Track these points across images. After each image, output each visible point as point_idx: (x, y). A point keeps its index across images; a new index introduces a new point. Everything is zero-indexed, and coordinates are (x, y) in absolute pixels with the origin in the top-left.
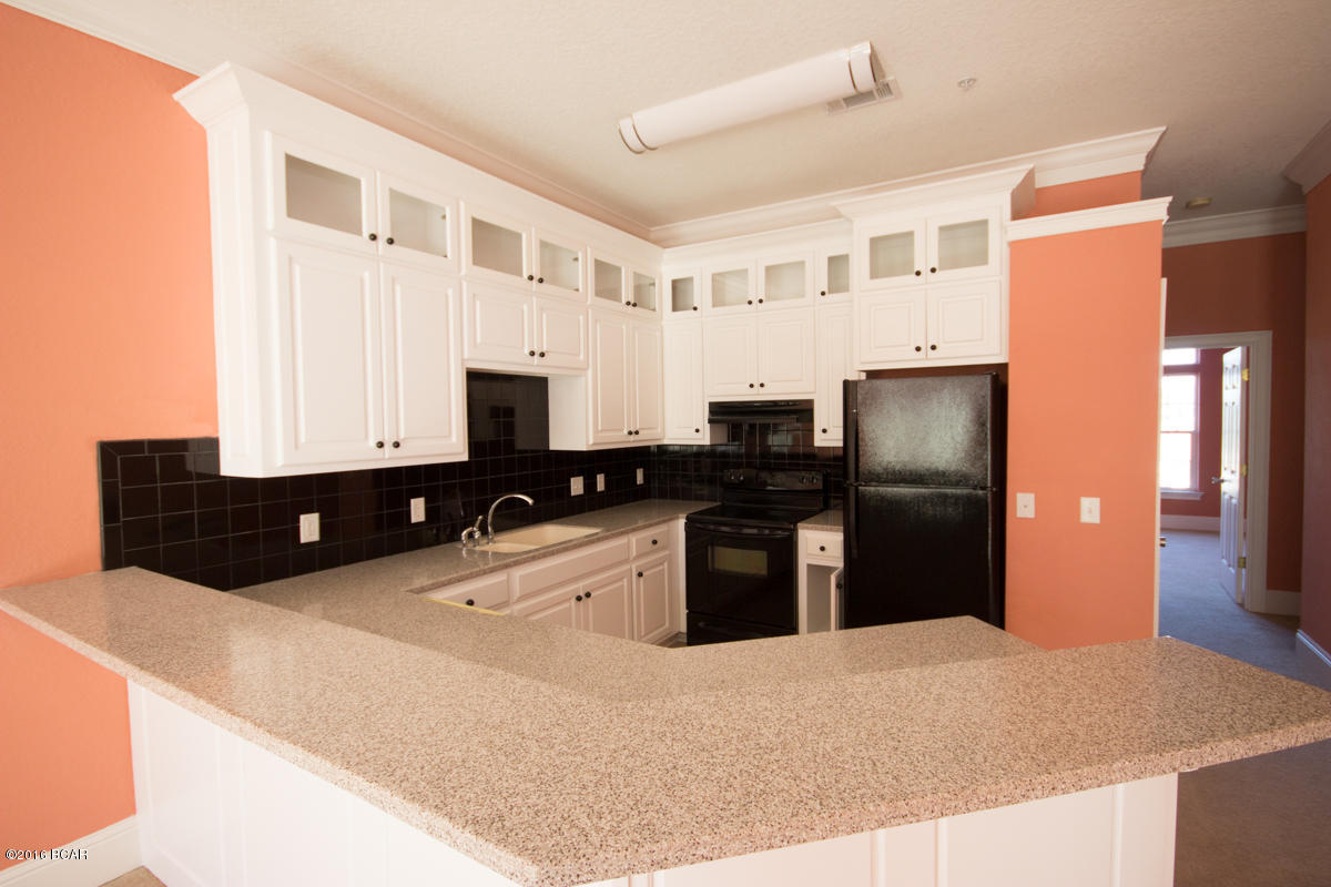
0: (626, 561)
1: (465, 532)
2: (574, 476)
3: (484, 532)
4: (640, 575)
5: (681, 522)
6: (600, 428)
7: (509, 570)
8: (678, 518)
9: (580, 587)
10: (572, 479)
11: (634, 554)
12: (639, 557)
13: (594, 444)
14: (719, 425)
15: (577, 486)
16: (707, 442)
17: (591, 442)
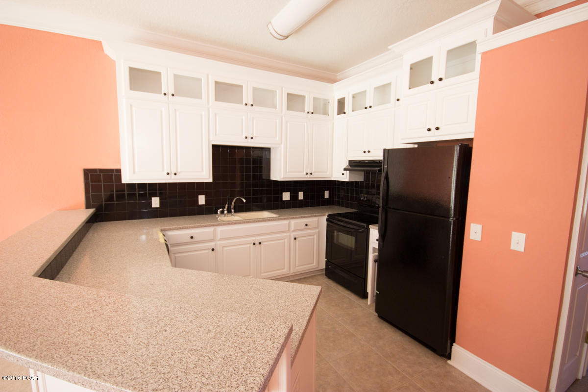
0: (289, 231)
1: (219, 211)
2: (285, 192)
3: (229, 211)
4: (295, 239)
5: (325, 217)
6: (288, 171)
7: (216, 227)
8: (324, 215)
9: (257, 239)
10: (283, 193)
11: (293, 229)
12: (294, 231)
13: (283, 178)
14: (356, 172)
15: (286, 196)
16: (347, 180)
17: (282, 177)
